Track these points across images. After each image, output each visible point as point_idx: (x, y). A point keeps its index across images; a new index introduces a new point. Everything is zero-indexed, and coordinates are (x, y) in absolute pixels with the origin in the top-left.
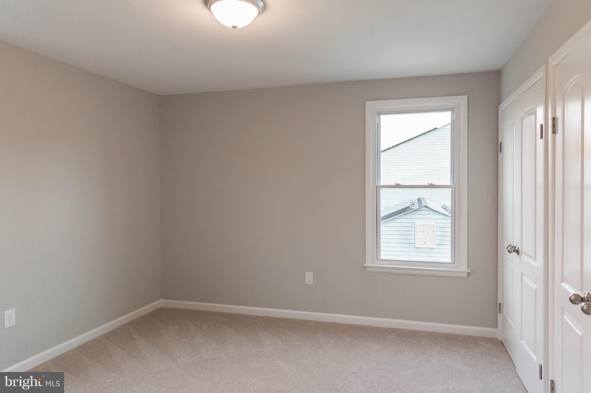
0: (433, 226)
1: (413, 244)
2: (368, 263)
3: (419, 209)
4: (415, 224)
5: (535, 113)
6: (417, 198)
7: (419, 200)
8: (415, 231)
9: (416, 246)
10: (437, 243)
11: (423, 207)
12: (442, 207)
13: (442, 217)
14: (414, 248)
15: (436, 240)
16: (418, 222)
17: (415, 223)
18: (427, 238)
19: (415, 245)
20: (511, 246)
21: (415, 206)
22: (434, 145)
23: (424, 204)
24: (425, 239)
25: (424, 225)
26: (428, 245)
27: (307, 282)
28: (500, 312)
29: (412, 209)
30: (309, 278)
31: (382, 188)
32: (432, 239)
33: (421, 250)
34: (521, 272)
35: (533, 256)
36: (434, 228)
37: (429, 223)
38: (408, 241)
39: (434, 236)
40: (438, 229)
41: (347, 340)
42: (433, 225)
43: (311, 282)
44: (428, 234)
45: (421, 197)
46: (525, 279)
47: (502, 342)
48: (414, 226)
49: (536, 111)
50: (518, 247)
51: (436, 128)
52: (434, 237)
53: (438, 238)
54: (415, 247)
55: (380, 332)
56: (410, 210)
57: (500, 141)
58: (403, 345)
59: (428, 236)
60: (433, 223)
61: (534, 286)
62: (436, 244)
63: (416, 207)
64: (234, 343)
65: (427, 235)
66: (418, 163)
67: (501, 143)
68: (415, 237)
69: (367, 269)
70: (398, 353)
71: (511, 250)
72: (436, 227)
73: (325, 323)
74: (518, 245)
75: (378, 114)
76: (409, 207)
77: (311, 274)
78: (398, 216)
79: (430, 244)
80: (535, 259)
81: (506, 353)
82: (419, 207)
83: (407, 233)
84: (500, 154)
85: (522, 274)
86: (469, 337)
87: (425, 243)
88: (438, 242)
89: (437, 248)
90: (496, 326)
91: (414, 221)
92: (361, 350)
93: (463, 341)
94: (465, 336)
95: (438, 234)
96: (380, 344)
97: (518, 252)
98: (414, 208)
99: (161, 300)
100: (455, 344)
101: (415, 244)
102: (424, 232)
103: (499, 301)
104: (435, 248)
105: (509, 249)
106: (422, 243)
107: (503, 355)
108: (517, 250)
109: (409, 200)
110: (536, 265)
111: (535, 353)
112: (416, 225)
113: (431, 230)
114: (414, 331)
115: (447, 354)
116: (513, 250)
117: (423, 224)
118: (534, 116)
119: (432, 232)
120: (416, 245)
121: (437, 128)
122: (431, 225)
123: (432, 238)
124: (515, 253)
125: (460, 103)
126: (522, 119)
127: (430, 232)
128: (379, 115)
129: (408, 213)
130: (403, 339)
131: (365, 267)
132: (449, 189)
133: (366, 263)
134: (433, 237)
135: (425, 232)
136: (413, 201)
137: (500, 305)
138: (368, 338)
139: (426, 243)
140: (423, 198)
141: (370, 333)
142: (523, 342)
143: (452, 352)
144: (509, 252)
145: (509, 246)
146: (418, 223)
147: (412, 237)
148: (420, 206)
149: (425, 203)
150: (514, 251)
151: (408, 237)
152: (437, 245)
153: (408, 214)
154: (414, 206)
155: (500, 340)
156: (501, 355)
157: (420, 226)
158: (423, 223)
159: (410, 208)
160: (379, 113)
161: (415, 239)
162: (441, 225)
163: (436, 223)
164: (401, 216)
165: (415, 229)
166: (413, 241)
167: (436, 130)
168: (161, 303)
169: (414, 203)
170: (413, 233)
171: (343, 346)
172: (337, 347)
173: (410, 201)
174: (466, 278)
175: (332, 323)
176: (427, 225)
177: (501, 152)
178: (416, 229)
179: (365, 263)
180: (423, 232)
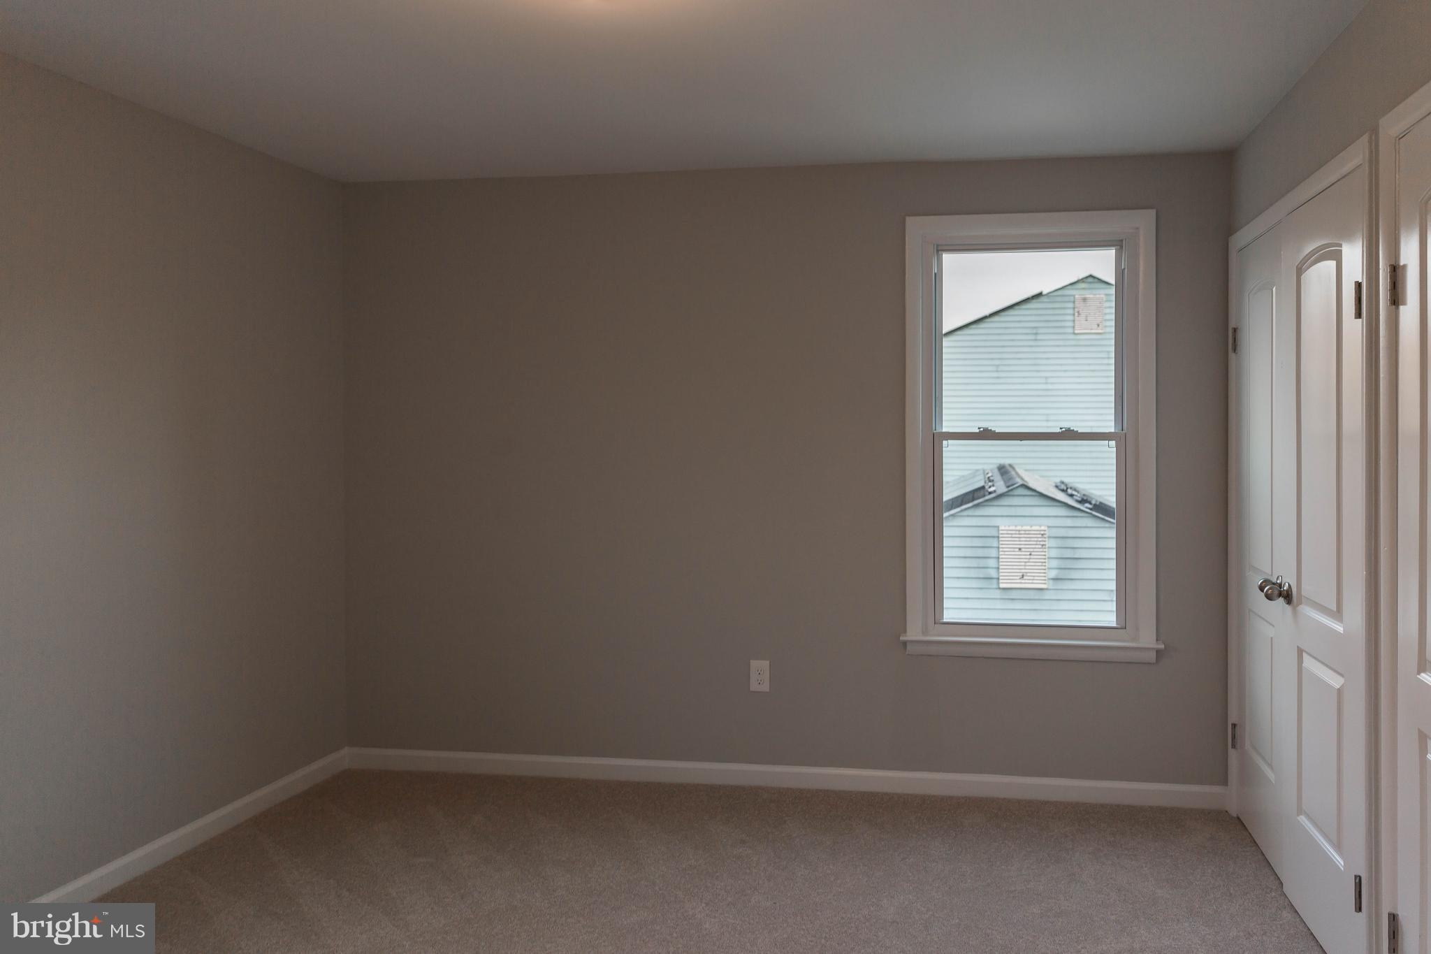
0: (1042, 535)
1: (995, 581)
2: (914, 633)
3: (1007, 492)
4: (999, 530)
5: (1337, 256)
6: (996, 466)
7: (1003, 470)
8: (998, 548)
9: (1002, 586)
10: (1051, 577)
11: (1017, 487)
12: (1057, 487)
13: (1062, 511)
14: (996, 589)
15: (1049, 568)
16: (1005, 525)
17: (998, 527)
18: (1027, 564)
19: (998, 583)
20: (1271, 581)
21: (995, 485)
22: (1036, 334)
23: (1020, 482)
24: (1023, 567)
25: (1021, 532)
26: (1030, 581)
27: (754, 686)
28: (1234, 746)
29: (990, 493)
30: (760, 674)
31: (947, 440)
32: (1040, 568)
33: (1014, 595)
34: (1298, 647)
35: (1334, 608)
36: (1044, 539)
37: (1034, 528)
38: (981, 574)
39: (1045, 559)
40: (1053, 543)
41: (865, 835)
42: (1042, 532)
43: (765, 687)
44: (1030, 555)
45: (1007, 462)
46: (1308, 662)
47: (1238, 818)
48: (997, 535)
49: (1341, 251)
50: (1289, 585)
51: (1040, 295)
52: (1045, 562)
53: (1055, 563)
54: (999, 588)
55: (945, 810)
56: (984, 496)
57: (1232, 325)
58: (1006, 842)
59: (1031, 560)
60: (1043, 528)
61: (1336, 681)
62: (1049, 579)
63: (1000, 487)
64: (564, 859)
65: (1028, 557)
66: (998, 378)
67: (1235, 330)
68: (999, 562)
69: (909, 647)
70: (998, 863)
71: (1272, 593)
72: (1049, 537)
73: (801, 791)
74: (1289, 580)
75: (938, 251)
76: (983, 487)
77: (765, 664)
78: (958, 509)
79: (1036, 578)
80: (1338, 614)
81: (1253, 848)
82: (1008, 487)
83: (980, 552)
84: (1232, 355)
85: (1300, 652)
86: (1162, 810)
87: (1023, 576)
88: (1053, 574)
89: (1050, 589)
90: (1224, 781)
91: (997, 522)
92: (903, 859)
93: (1150, 823)
94: (1151, 808)
95: (1054, 553)
96: (950, 842)
97: (1288, 597)
98: (995, 491)
99: (346, 751)
100: (1131, 829)
101: (998, 579)
102: (1020, 549)
103: (1232, 718)
104: (1047, 589)
105: (1267, 591)
106: (1017, 576)
107: (1247, 851)
108: (1287, 591)
109: (977, 470)
110: (1339, 628)
111: (1338, 847)
112: (1001, 532)
113: (1036, 544)
114: (1030, 803)
115: (1116, 859)
116: (1276, 592)
117: (1019, 531)
118: (1333, 264)
119: (1041, 550)
120: (1001, 581)
121: (1044, 293)
122: (1038, 532)
123: (1040, 564)
124: (1281, 599)
125: (1137, 228)
126: (1300, 271)
127: (1035, 548)
128: (940, 252)
129: (981, 503)
130: (1005, 826)
131: (905, 644)
132: (1110, 442)
133: (908, 634)
134: (1042, 562)
135: (1023, 550)
136: (988, 474)
137: (1235, 727)
138: (917, 827)
139: (1025, 578)
140: (1010, 465)
141: (919, 814)
142: (1303, 819)
143: (1126, 852)
144: (1269, 597)
145: (1266, 582)
146: (1007, 528)
147: (992, 563)
148: (1010, 484)
149: (1022, 479)
150: (1280, 595)
151: (982, 563)
152: (1051, 582)
153: (984, 506)
154: (993, 486)
155: (1235, 816)
156: (1244, 851)
157: (1012, 534)
158: (1019, 528)
159: (987, 491)
160: (939, 248)
161: (998, 568)
162: (1062, 532)
163: (1049, 527)
164: (966, 509)
165: (999, 541)
166: (993, 573)
167: (1042, 299)
168: (346, 757)
169: (991, 478)
170: (993, 553)
171: (857, 853)
172: (842, 854)
173: (982, 472)
174: (1154, 664)
175: (821, 791)
176: (1027, 532)
177: (1235, 350)
178: (1001, 543)
179: (905, 631)
180: (1017, 550)
